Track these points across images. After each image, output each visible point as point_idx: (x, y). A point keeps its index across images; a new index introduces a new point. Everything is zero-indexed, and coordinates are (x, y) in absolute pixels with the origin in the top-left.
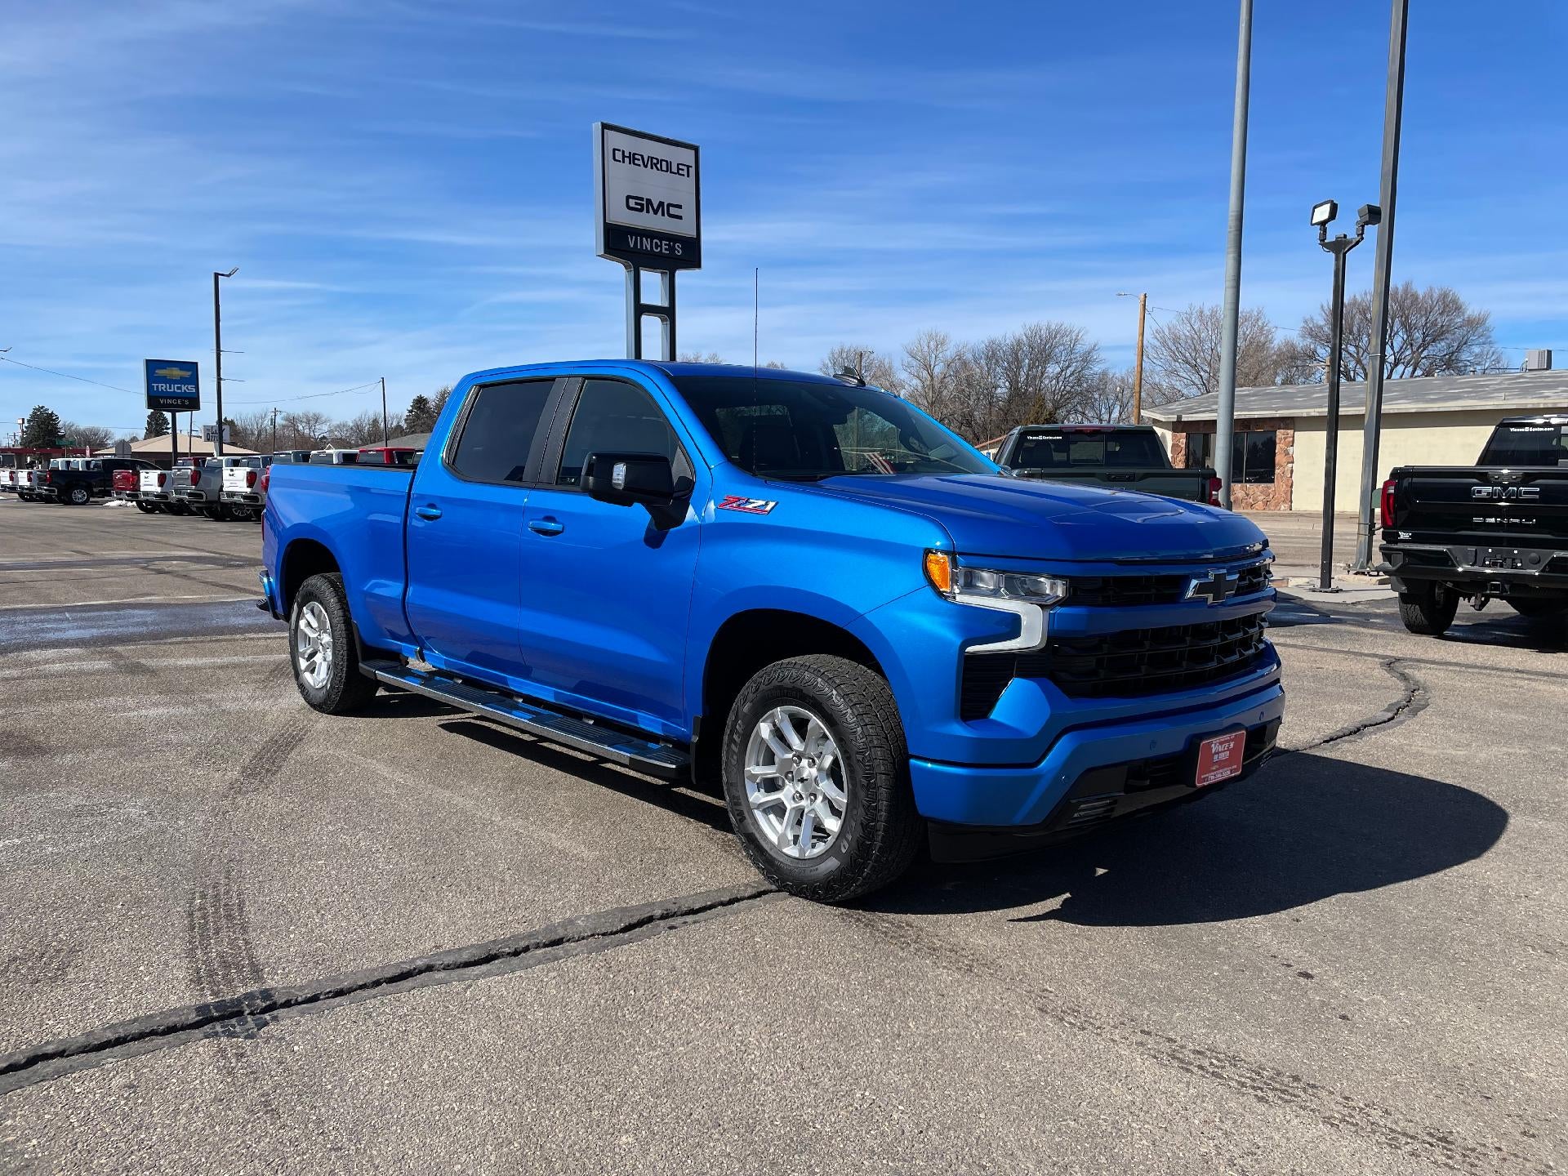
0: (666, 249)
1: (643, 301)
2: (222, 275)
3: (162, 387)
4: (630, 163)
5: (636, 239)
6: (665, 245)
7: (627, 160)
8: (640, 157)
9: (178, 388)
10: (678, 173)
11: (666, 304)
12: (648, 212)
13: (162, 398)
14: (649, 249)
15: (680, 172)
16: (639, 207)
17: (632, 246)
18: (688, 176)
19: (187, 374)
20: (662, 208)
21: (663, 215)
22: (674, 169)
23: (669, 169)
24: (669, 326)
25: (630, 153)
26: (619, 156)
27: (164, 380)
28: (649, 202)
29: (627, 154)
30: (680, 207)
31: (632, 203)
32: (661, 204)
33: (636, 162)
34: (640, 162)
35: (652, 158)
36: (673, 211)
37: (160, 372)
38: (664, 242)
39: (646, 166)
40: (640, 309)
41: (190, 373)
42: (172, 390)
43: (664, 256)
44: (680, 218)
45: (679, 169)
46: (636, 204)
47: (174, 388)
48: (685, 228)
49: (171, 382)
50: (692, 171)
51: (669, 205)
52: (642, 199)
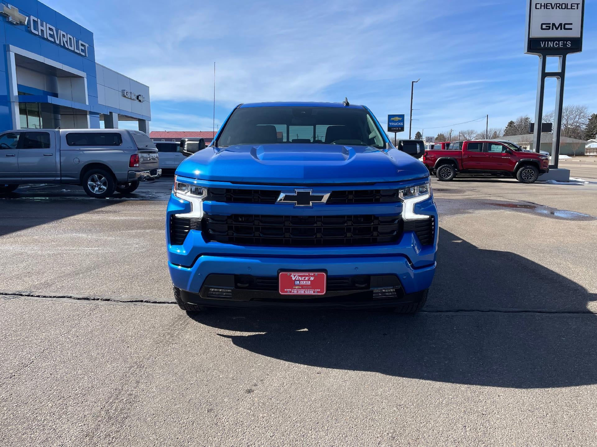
0: (561, 45)
1: (547, 71)
2: (415, 82)
3: (393, 124)
4: (544, 8)
5: (545, 43)
6: (561, 43)
7: (542, 7)
8: (550, 5)
9: (398, 124)
10: (572, 8)
11: (560, 71)
12: (553, 29)
13: (393, 127)
14: (552, 46)
15: (573, 7)
16: (548, 28)
17: (542, 46)
18: (577, 9)
19: (400, 119)
20: (561, 26)
21: (561, 29)
22: (569, 7)
23: (566, 7)
24: (560, 81)
25: (545, 4)
26: (538, 6)
27: (393, 121)
28: (554, 24)
29: (543, 5)
30: (571, 24)
31: (544, 27)
32: (561, 24)
33: (548, 7)
34: (550, 7)
35: (557, 4)
36: (567, 26)
37: (392, 119)
38: (560, 42)
39: (553, 8)
40: (544, 75)
41: (401, 118)
42: (396, 125)
43: (561, 49)
44: (571, 29)
45: (572, 6)
46: (546, 26)
47: (396, 124)
48: (574, 33)
49: (396, 122)
50: (580, 6)
51: (565, 24)
52: (550, 24)
